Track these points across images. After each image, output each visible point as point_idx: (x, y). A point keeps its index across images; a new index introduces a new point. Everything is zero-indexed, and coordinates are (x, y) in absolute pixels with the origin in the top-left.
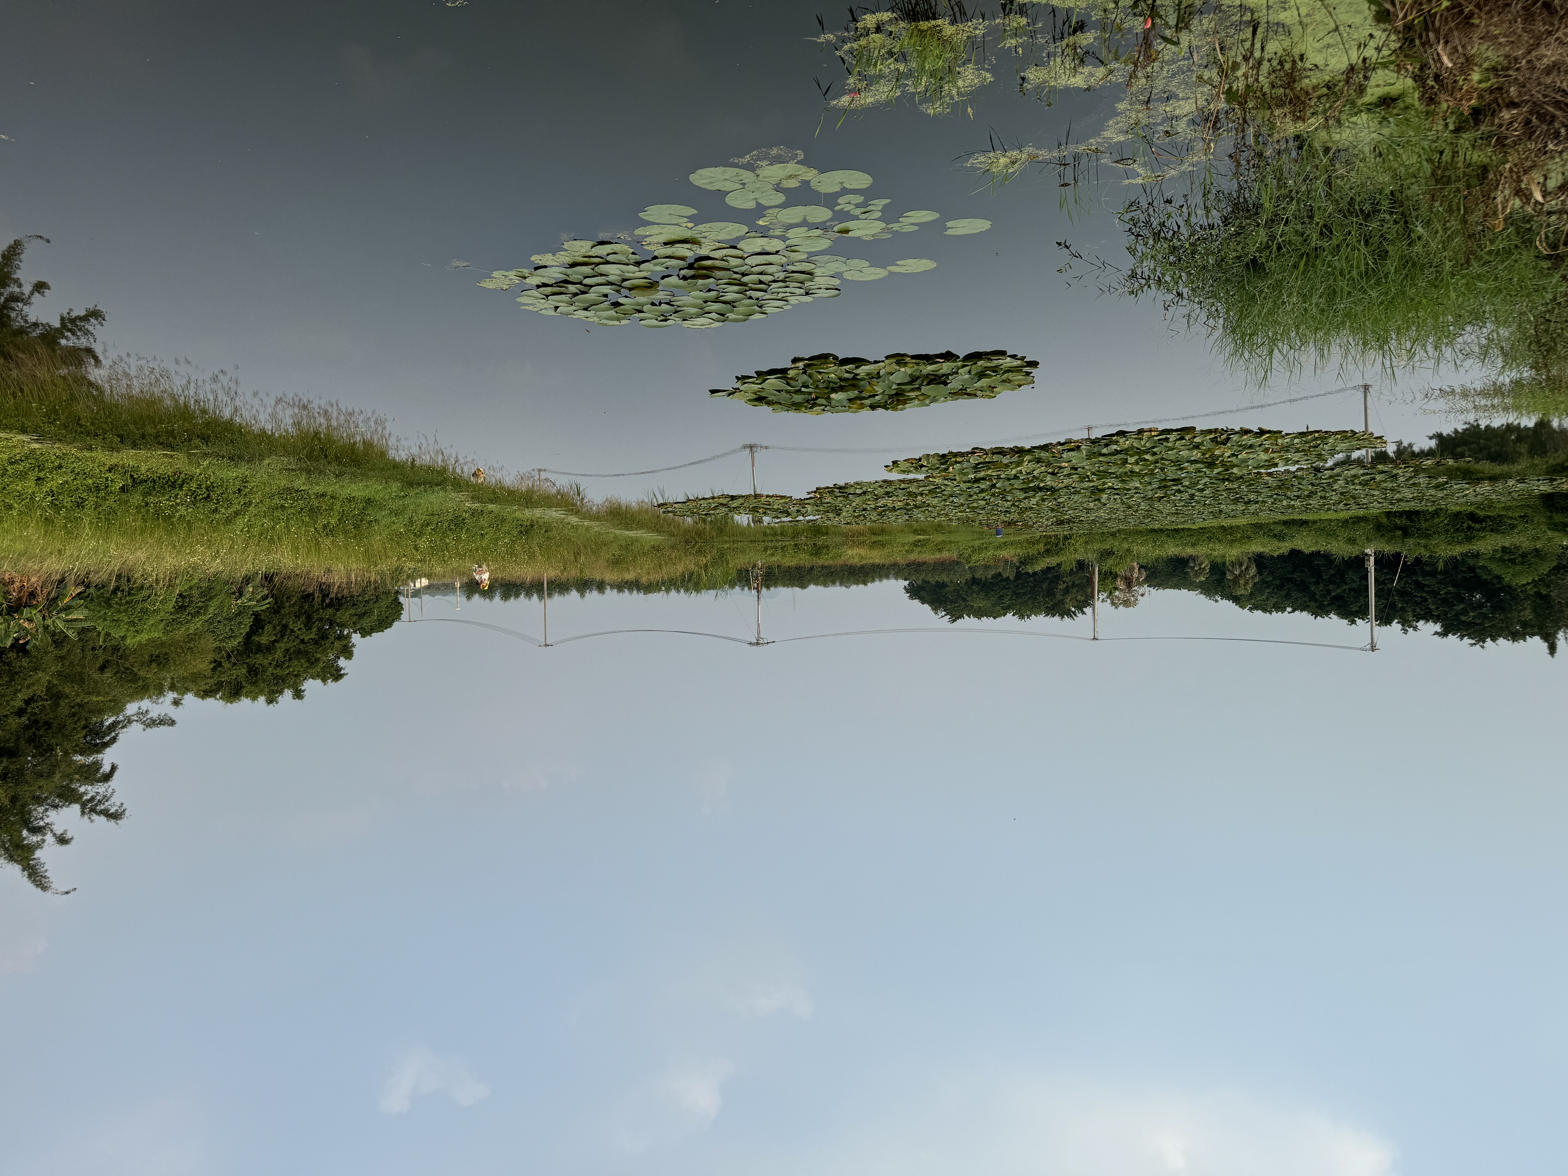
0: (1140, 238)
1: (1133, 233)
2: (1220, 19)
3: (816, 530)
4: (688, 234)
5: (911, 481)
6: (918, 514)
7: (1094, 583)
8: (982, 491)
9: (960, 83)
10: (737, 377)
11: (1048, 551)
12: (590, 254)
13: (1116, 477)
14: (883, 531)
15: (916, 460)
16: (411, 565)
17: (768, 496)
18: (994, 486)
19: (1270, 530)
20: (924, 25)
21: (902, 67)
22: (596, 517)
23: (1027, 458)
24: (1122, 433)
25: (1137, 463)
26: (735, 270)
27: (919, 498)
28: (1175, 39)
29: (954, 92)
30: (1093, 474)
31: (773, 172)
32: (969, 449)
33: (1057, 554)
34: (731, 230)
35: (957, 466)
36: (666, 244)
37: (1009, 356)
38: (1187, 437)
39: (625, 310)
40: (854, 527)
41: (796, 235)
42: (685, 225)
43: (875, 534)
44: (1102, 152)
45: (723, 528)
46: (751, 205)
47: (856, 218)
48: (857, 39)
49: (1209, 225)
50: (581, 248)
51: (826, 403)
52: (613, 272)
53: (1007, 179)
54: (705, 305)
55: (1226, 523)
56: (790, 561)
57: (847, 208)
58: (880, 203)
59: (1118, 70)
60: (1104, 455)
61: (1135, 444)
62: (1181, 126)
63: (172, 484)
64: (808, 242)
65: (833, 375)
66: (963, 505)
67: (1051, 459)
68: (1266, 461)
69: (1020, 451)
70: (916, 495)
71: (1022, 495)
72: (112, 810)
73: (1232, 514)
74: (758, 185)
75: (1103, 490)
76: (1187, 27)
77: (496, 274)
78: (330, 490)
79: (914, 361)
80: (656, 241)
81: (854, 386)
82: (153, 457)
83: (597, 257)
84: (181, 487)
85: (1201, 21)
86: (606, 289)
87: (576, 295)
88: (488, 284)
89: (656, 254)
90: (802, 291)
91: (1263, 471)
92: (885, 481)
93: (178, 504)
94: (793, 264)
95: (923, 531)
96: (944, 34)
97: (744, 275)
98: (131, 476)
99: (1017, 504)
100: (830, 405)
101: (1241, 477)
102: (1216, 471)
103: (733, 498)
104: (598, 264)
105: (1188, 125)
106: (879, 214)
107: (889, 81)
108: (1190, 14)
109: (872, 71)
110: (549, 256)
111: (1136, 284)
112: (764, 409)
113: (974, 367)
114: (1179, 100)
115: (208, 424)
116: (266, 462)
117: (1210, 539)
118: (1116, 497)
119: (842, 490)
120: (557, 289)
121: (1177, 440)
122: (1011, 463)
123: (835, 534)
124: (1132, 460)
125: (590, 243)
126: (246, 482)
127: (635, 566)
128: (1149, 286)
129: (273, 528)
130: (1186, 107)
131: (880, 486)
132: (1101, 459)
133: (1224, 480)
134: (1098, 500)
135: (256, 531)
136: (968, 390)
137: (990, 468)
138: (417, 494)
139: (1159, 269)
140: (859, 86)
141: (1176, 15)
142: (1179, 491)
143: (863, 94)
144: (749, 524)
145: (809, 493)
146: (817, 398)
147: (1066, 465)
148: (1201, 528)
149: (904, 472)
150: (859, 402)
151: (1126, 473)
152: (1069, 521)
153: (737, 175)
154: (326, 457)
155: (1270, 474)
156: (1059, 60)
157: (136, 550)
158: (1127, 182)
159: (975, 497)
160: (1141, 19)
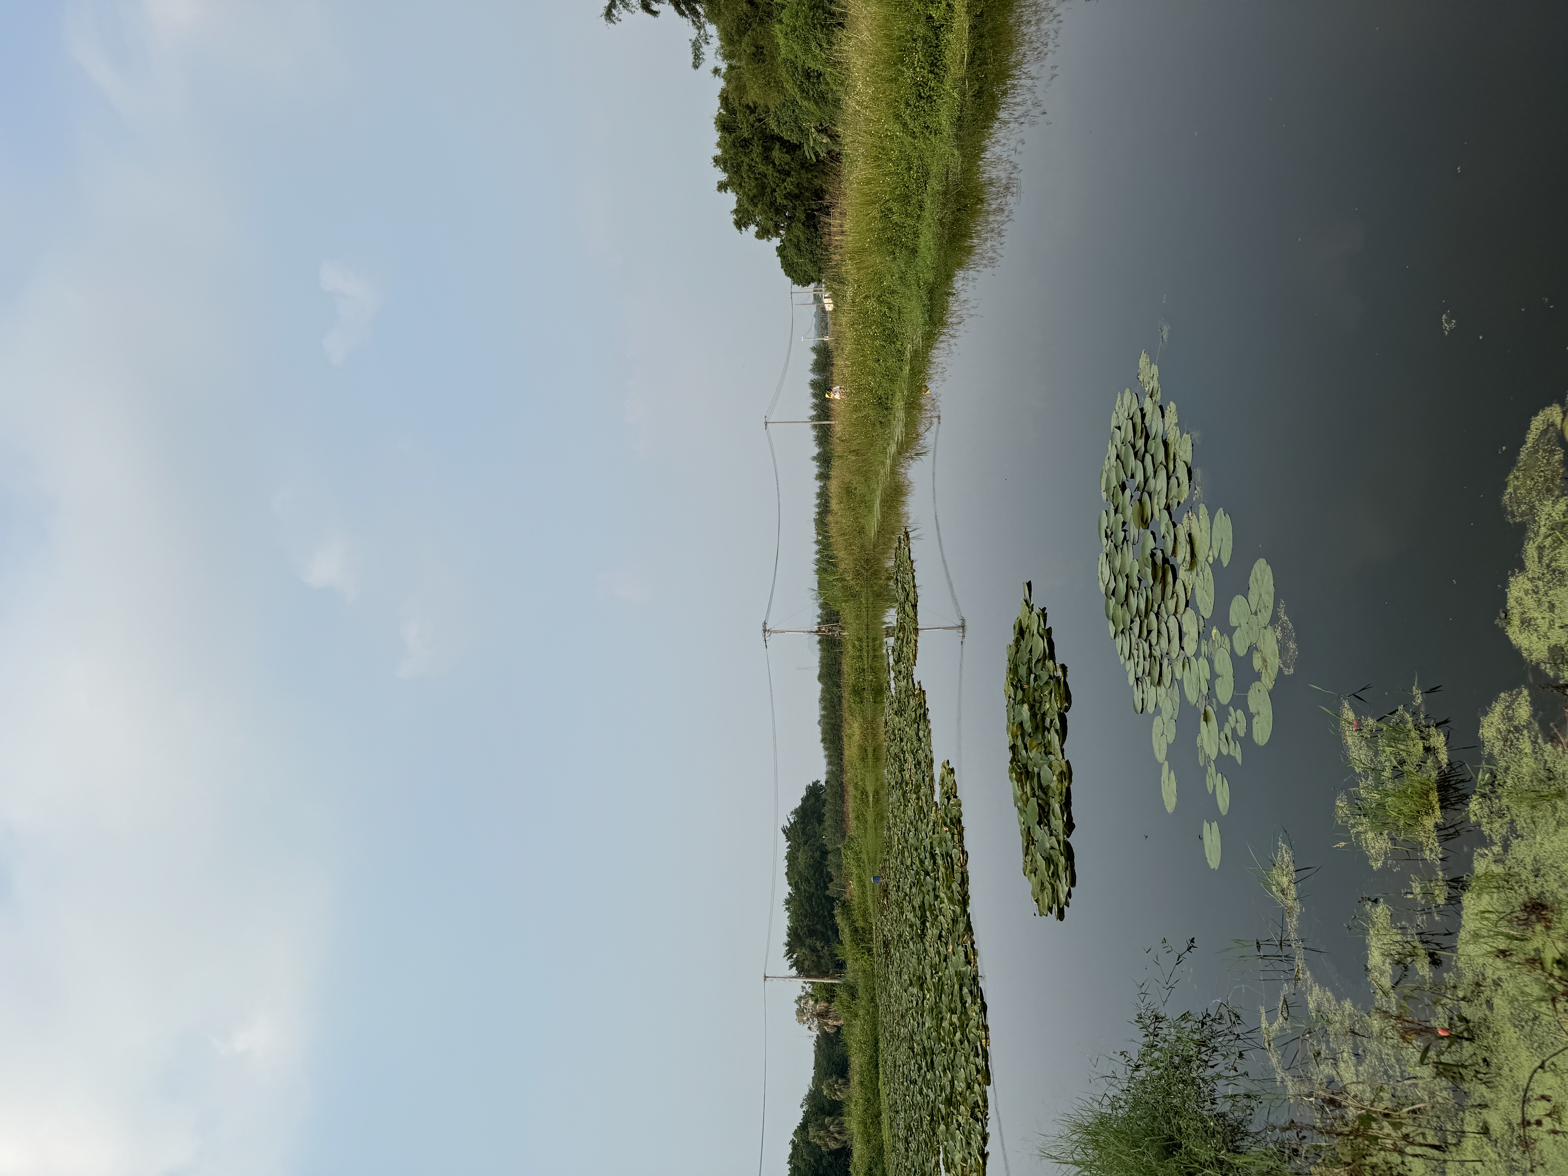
0: (1200, 1025)
1: (1205, 1018)
2: (1448, 1111)
3: (879, 691)
4: (1201, 557)
5: (932, 787)
6: (897, 794)
7: (822, 978)
8: (922, 862)
9: (1370, 835)
10: (1044, 609)
11: (856, 930)
12: (1178, 460)
13: (936, 1003)
14: (877, 759)
15: (955, 793)
16: (849, 294)
17: (916, 641)
18: (927, 874)
19: (876, 1165)
20: (1434, 797)
21: (1387, 774)
22: (893, 472)
23: (958, 909)
24: (984, 1008)
25: (951, 1024)
26: (1163, 605)
27: (914, 796)
28: (1426, 1061)
29: (1360, 829)
30: (940, 978)
31: (1269, 644)
32: (966, 849)
33: (853, 940)
34: (1206, 601)
35: (948, 835)
36: (1190, 535)
37: (1069, 890)
38: (979, 1077)
39: (1117, 495)
40: (882, 730)
41: (1201, 667)
42: (1211, 554)
43: (874, 751)
44: (1295, 984)
45: (882, 598)
46: (1233, 621)
47: (1221, 728)
48: (1417, 727)
49: (1214, 1099)
50: (1184, 450)
51: (1018, 699)
52: (1159, 484)
53: (1265, 884)
54: (1124, 575)
55: (885, 1118)
56: (847, 665)
57: (1232, 720)
58: (1237, 753)
59: (1388, 1002)
60: (961, 989)
61: (972, 1021)
62: (1326, 1069)
63: (935, 64)
64: (1194, 680)
65: (1048, 706)
66: (907, 842)
67: (957, 934)
68: (953, 1160)
69: (964, 901)
70: (917, 792)
71: (917, 902)
72: (614, 12)
73: (894, 1124)
74: (1255, 628)
75: (922, 989)
76: (1439, 1074)
77: (1155, 368)
78: (926, 214)
79: (1064, 790)
80: (1193, 525)
81: (1036, 728)
82: (962, 44)
83: (1175, 467)
84: (931, 72)
85: (1446, 1089)
86: (1140, 477)
87: (1134, 447)
88: (1143, 360)
89: (1179, 526)
90: (1140, 674)
91: (941, 1156)
92: (932, 761)
93: (915, 69)
94: (1170, 664)
95: (877, 801)
96: (1425, 817)
97: (1157, 615)
98: (943, 25)
99: (907, 898)
100: (1015, 703)
101: (934, 1134)
102: (942, 1107)
103: (914, 606)
104: (1167, 468)
105: (1327, 1077)
106: (1225, 751)
107: (1372, 760)
108: (1453, 1077)
109: (1381, 742)
110: (1175, 420)
111: (1148, 1022)
112: (1011, 637)
113: (1058, 853)
114: (1356, 1066)
115: (993, 97)
116: (956, 152)
117: (868, 1100)
118: (915, 1002)
119: (923, 717)
120: (1139, 428)
121: (977, 1066)
122: (952, 892)
123: (875, 710)
124: (955, 1019)
125: (1189, 460)
126: (936, 134)
127: (844, 509)
128: (1147, 1035)
129: (890, 160)
130: (1347, 1073)
131: (926, 756)
132: (957, 987)
133: (931, 1115)
134: (911, 984)
135: (887, 143)
136: (1033, 847)
137: (946, 869)
138: (921, 297)
139: (1166, 1045)
140: (1365, 730)
141: (1450, 1062)
142: (920, 1068)
143: (1356, 734)
144: (885, 623)
145: (919, 683)
146: (1023, 690)
147: (950, 950)
148: (878, 1092)
149: (943, 780)
150: (1019, 733)
151: (941, 1013)
152: (887, 953)
153: (1266, 607)
154: (958, 210)
155: (937, 1164)
156: (1399, 938)
157: (870, 31)
158: (1263, 1011)
159: (915, 854)
160: (1446, 1026)
